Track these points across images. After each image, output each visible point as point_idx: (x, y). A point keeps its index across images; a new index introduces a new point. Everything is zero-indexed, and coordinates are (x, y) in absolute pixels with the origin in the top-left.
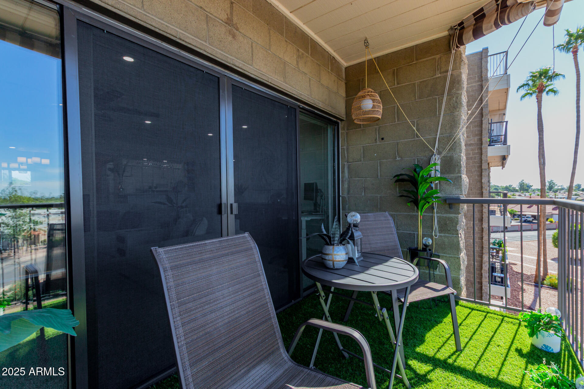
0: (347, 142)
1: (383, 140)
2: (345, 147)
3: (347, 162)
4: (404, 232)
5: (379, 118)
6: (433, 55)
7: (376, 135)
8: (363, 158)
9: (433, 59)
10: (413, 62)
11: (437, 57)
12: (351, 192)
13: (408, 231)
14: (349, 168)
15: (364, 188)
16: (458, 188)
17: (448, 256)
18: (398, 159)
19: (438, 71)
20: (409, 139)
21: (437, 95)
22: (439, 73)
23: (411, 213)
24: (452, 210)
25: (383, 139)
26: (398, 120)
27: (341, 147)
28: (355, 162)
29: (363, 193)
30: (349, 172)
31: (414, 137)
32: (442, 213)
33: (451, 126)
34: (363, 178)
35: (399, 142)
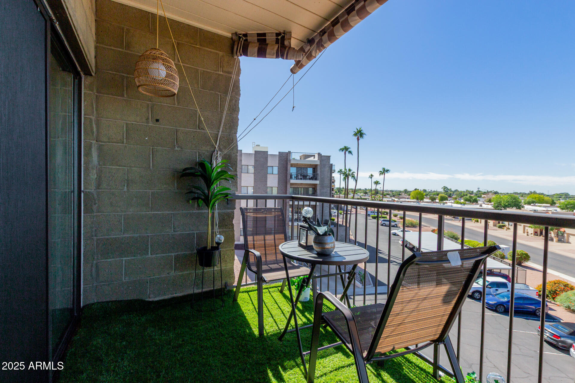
0: (97, 110)
1: (158, 123)
2: (93, 118)
3: (97, 141)
4: (183, 232)
5: (175, 94)
6: (217, 50)
7: (149, 113)
8: (127, 138)
9: (217, 54)
10: (196, 45)
11: (221, 53)
12: (104, 185)
13: (187, 231)
14: (100, 149)
15: (128, 180)
16: (234, 186)
17: (225, 250)
18: (176, 149)
19: (221, 68)
20: (191, 129)
21: (219, 92)
22: (221, 71)
23: (191, 212)
24: (229, 206)
25: (157, 120)
26: (178, 103)
27: (85, 115)
28: (112, 143)
29: (126, 187)
30: (99, 156)
31: (196, 129)
32: (220, 209)
33: (230, 126)
34: (125, 167)
35: (179, 129)
